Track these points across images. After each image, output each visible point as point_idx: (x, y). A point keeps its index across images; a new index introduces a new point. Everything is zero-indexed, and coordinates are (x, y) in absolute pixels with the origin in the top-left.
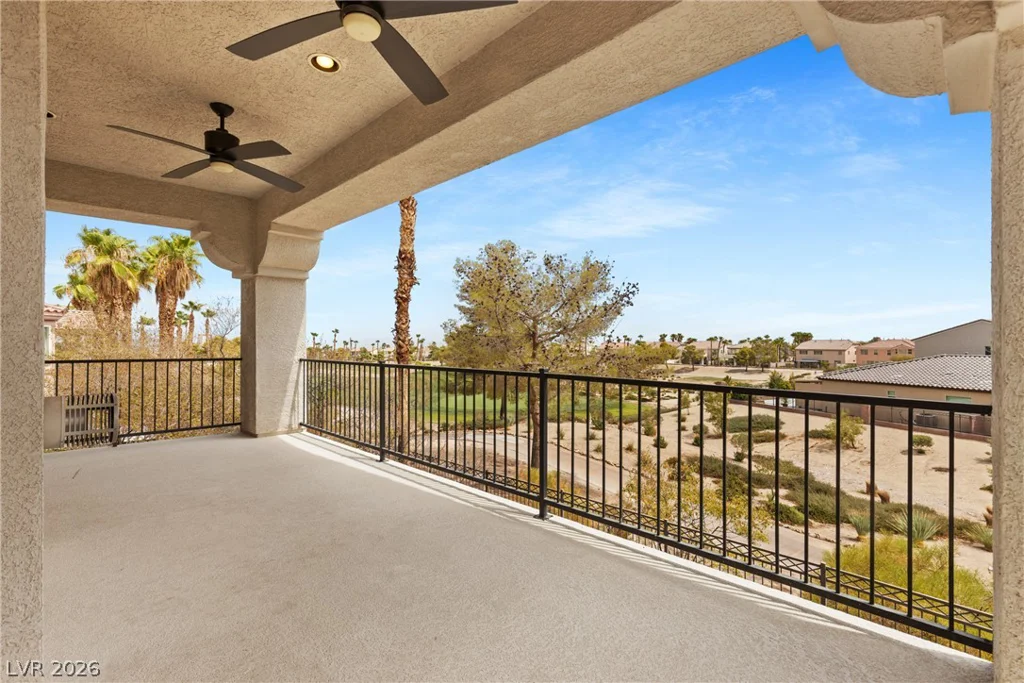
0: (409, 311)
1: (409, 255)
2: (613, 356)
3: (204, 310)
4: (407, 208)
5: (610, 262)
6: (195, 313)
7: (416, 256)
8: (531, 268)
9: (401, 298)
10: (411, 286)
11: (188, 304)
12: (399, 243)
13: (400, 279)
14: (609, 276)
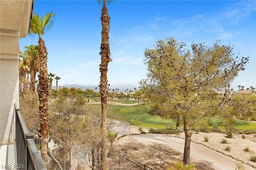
0: (107, 76)
1: (106, 46)
2: (229, 100)
3: (55, 77)
4: (104, 21)
5: (231, 46)
6: (52, 78)
7: (110, 47)
8: (184, 51)
9: (102, 69)
10: (107, 62)
11: (50, 74)
12: (101, 40)
13: (102, 59)
14: (231, 54)
